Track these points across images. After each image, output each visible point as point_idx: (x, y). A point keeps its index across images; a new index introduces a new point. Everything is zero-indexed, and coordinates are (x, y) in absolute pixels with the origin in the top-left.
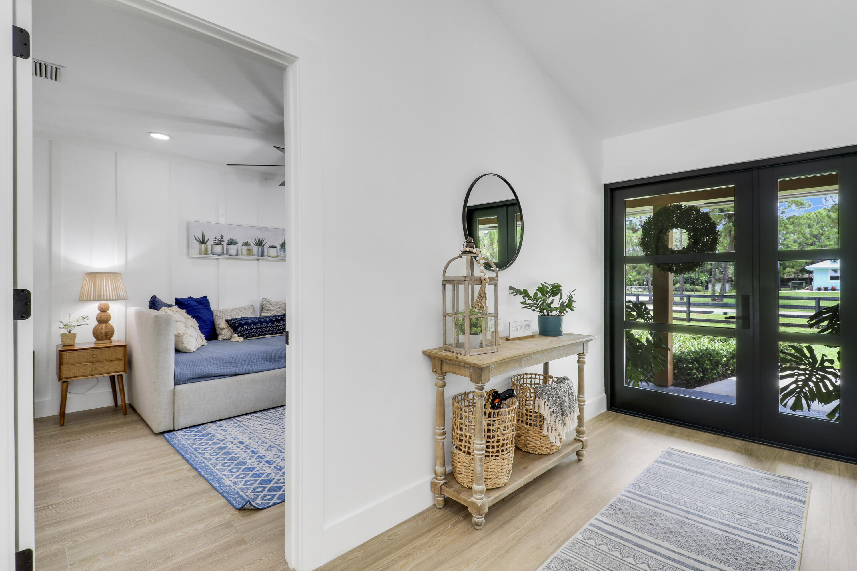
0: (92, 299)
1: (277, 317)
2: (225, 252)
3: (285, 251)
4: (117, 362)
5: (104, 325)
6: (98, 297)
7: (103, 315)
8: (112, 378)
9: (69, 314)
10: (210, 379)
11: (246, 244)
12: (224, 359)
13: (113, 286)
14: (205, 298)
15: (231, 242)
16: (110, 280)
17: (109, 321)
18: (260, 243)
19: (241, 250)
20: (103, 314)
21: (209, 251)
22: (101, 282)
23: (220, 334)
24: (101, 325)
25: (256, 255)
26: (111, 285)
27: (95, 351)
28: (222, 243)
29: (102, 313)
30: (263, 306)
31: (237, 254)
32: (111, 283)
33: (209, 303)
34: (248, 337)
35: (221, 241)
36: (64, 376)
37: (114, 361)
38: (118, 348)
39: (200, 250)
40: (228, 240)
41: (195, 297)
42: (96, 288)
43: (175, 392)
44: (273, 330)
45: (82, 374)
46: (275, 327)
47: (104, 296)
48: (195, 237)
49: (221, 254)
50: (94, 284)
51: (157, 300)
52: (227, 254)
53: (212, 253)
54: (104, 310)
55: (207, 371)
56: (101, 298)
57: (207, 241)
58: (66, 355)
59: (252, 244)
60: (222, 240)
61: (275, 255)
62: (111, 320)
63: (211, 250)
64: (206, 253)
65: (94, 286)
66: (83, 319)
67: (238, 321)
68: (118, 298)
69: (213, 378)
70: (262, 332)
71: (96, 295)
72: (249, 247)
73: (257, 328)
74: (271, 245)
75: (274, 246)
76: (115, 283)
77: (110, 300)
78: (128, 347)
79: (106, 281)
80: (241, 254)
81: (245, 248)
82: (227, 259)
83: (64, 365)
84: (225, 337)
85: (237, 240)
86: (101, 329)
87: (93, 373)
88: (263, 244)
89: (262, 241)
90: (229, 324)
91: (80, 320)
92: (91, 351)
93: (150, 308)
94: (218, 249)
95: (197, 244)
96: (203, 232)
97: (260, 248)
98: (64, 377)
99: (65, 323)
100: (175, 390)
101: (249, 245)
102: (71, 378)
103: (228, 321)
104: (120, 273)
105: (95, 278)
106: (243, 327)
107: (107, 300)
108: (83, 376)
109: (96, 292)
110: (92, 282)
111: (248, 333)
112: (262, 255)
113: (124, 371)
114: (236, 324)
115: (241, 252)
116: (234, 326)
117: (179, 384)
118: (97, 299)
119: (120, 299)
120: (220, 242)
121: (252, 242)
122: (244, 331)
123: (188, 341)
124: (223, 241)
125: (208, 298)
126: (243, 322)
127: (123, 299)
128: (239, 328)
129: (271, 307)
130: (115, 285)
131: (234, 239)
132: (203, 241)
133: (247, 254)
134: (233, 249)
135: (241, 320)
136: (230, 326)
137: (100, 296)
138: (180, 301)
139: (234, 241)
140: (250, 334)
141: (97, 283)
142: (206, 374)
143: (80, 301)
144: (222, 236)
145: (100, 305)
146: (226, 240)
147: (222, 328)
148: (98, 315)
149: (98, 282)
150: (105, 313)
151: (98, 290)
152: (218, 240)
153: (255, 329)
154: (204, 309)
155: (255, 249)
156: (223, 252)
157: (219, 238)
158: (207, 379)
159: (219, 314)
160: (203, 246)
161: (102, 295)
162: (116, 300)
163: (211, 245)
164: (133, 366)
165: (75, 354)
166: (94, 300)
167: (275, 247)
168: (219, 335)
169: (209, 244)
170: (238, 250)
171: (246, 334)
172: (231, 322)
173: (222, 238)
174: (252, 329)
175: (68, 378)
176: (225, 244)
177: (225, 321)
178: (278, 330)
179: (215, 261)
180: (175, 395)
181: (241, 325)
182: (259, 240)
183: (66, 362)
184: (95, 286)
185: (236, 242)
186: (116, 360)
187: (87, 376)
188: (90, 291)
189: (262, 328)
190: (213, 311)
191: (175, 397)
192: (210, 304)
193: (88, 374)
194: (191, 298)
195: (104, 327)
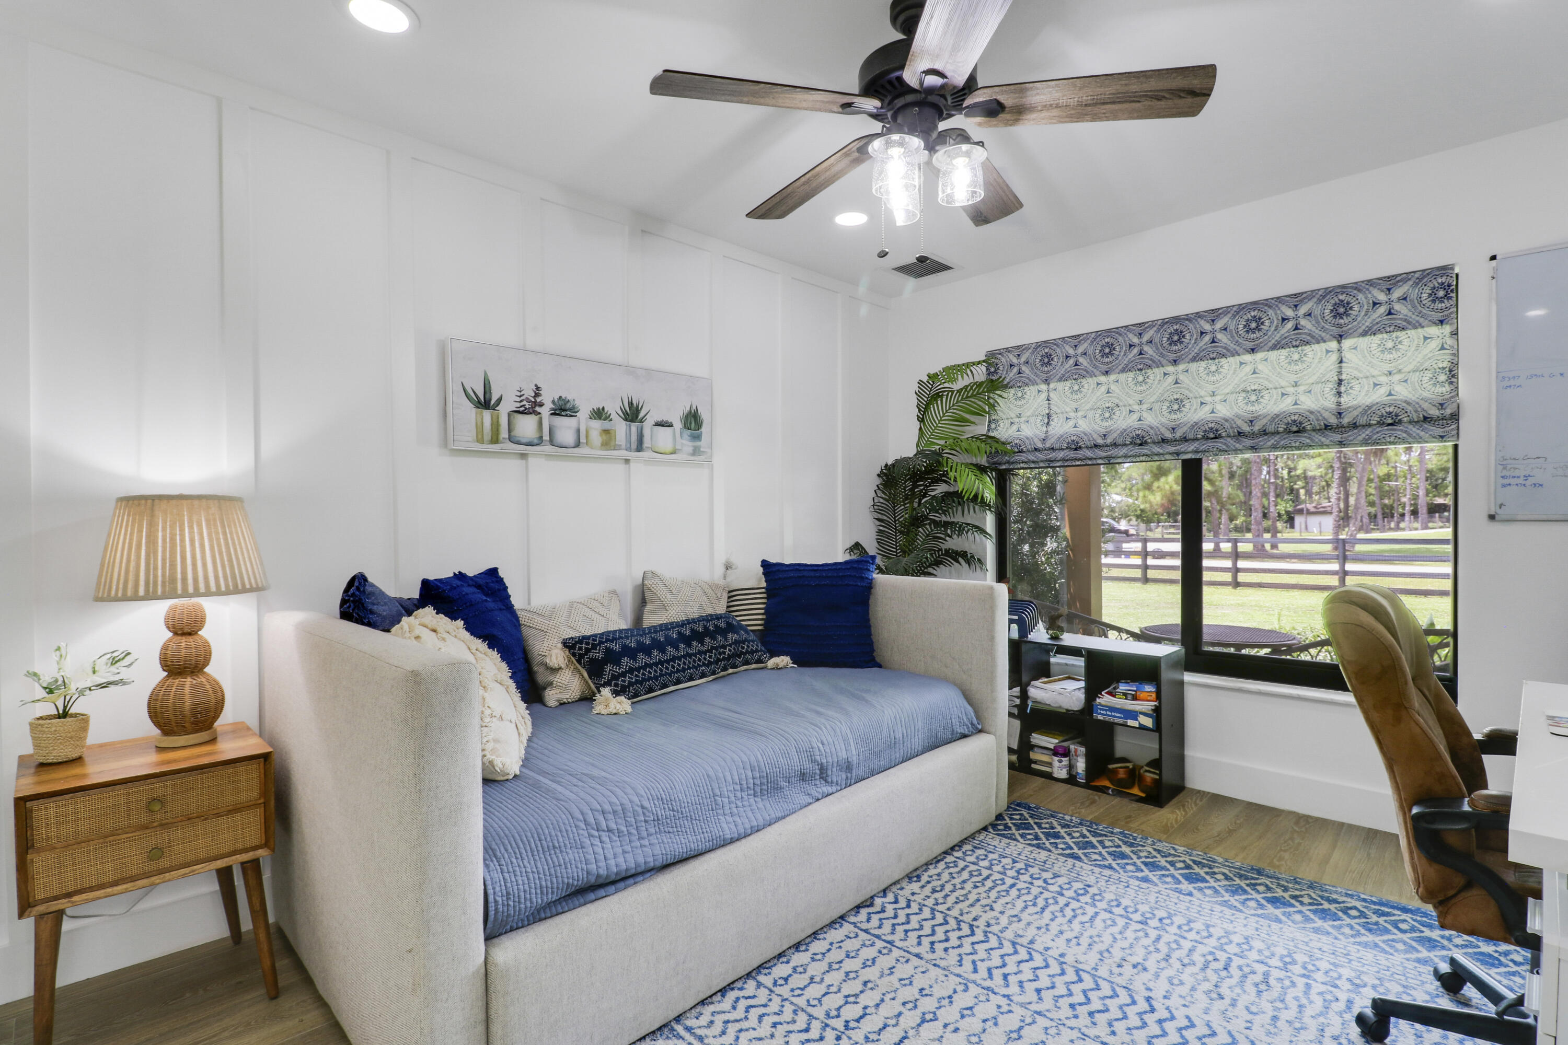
0: (141, 592)
1: (695, 627)
2: (546, 437)
3: (697, 438)
4: (238, 816)
5: (189, 681)
6: (163, 582)
7: (183, 645)
8: (225, 876)
9: (58, 649)
10: (602, 892)
11: (599, 414)
12: (640, 810)
13: (219, 545)
14: (493, 572)
15: (563, 409)
16: (208, 521)
17: (207, 661)
18: (633, 414)
19: (587, 432)
20: (184, 641)
21: (504, 434)
22: (172, 527)
23: (550, 684)
24: (177, 681)
25: (624, 446)
26: (211, 540)
27: (158, 788)
28: (538, 409)
29: (178, 638)
30: (647, 594)
31: (578, 444)
32: (210, 535)
33: (505, 588)
34: (636, 695)
35: (536, 404)
36: (40, 889)
37: (229, 812)
38: (241, 768)
39: (480, 427)
40: (553, 402)
41: (471, 573)
42: (155, 553)
43: (492, 977)
44: (694, 667)
45: (111, 878)
46: (695, 655)
47: (184, 579)
48: (465, 390)
49: (536, 441)
50: (148, 536)
51: (369, 589)
52: (552, 442)
53: (511, 439)
54: (186, 629)
55: (594, 866)
56: (175, 589)
57: (499, 401)
58: (45, 813)
59: (614, 416)
60: (538, 400)
61: (669, 448)
62: (211, 663)
63: (510, 431)
64: (495, 440)
65: (148, 543)
66: (114, 662)
67: (601, 643)
68: (236, 585)
69: (612, 889)
70: (670, 675)
71: (155, 576)
72: (607, 425)
73: (656, 664)
74: (660, 420)
75: (667, 422)
76: (225, 533)
77: (208, 593)
78: (274, 757)
79: (191, 527)
80: (587, 443)
81: (597, 425)
82: (549, 456)
83: (39, 851)
84: (567, 696)
85: (577, 403)
86: (180, 697)
87: (154, 866)
88: (641, 415)
89: (637, 406)
90: (574, 655)
91: (101, 665)
92: (143, 787)
93: (345, 615)
94: (526, 426)
95: (468, 411)
96: (486, 374)
97: (634, 427)
98: (40, 895)
99: (46, 679)
100: (491, 969)
101: (608, 418)
102: (69, 895)
103: (570, 645)
104: (239, 500)
105: (152, 516)
106: (618, 663)
107: (197, 594)
108: (115, 883)
109: (156, 569)
110: (140, 531)
111: (637, 682)
112: (640, 448)
113: (266, 845)
114: (598, 654)
115: (587, 437)
116: (593, 661)
117: (500, 935)
118: (159, 592)
119: (244, 591)
120: (531, 408)
121: (614, 408)
122: (623, 674)
123: (496, 741)
124: (541, 405)
125: (501, 573)
126: (616, 647)
127: (252, 590)
128: (608, 668)
129: (669, 596)
130: (226, 539)
131: (569, 398)
132: (485, 403)
133: (602, 445)
134: (565, 428)
135: (607, 640)
136: (579, 661)
137: (173, 580)
138: (438, 587)
139: (568, 406)
140: (641, 683)
141: (160, 534)
142: (592, 880)
143: (98, 599)
144: (538, 388)
145: (173, 609)
146: (548, 399)
147: (556, 666)
148: (165, 648)
149: (164, 529)
150: (190, 639)
151: (164, 560)
152: (528, 401)
153: (650, 666)
154: (501, 609)
155: (621, 428)
156: (541, 437)
157: (529, 393)
158: (592, 896)
159: (538, 621)
160: (487, 415)
161: (179, 576)
162: (228, 593)
163: (509, 415)
164: (295, 826)
165: (81, 803)
166: (150, 596)
167: (670, 425)
168: (545, 689)
169: (504, 409)
170: (578, 431)
171: (631, 684)
172: (580, 649)
173: (537, 395)
174: (644, 668)
175: (56, 898)
176: (545, 411)
177: (560, 645)
178: (704, 664)
179: (517, 463)
180: (491, 989)
181: (612, 657)
182: (631, 404)
183: (48, 838)
184: (151, 541)
185: (574, 407)
186: (236, 810)
187: (133, 879)
188: (132, 564)
189: (668, 662)
190: (519, 613)
191: (493, 996)
192: (510, 591)
193: (135, 872)
194: (460, 576)
195: (187, 690)
